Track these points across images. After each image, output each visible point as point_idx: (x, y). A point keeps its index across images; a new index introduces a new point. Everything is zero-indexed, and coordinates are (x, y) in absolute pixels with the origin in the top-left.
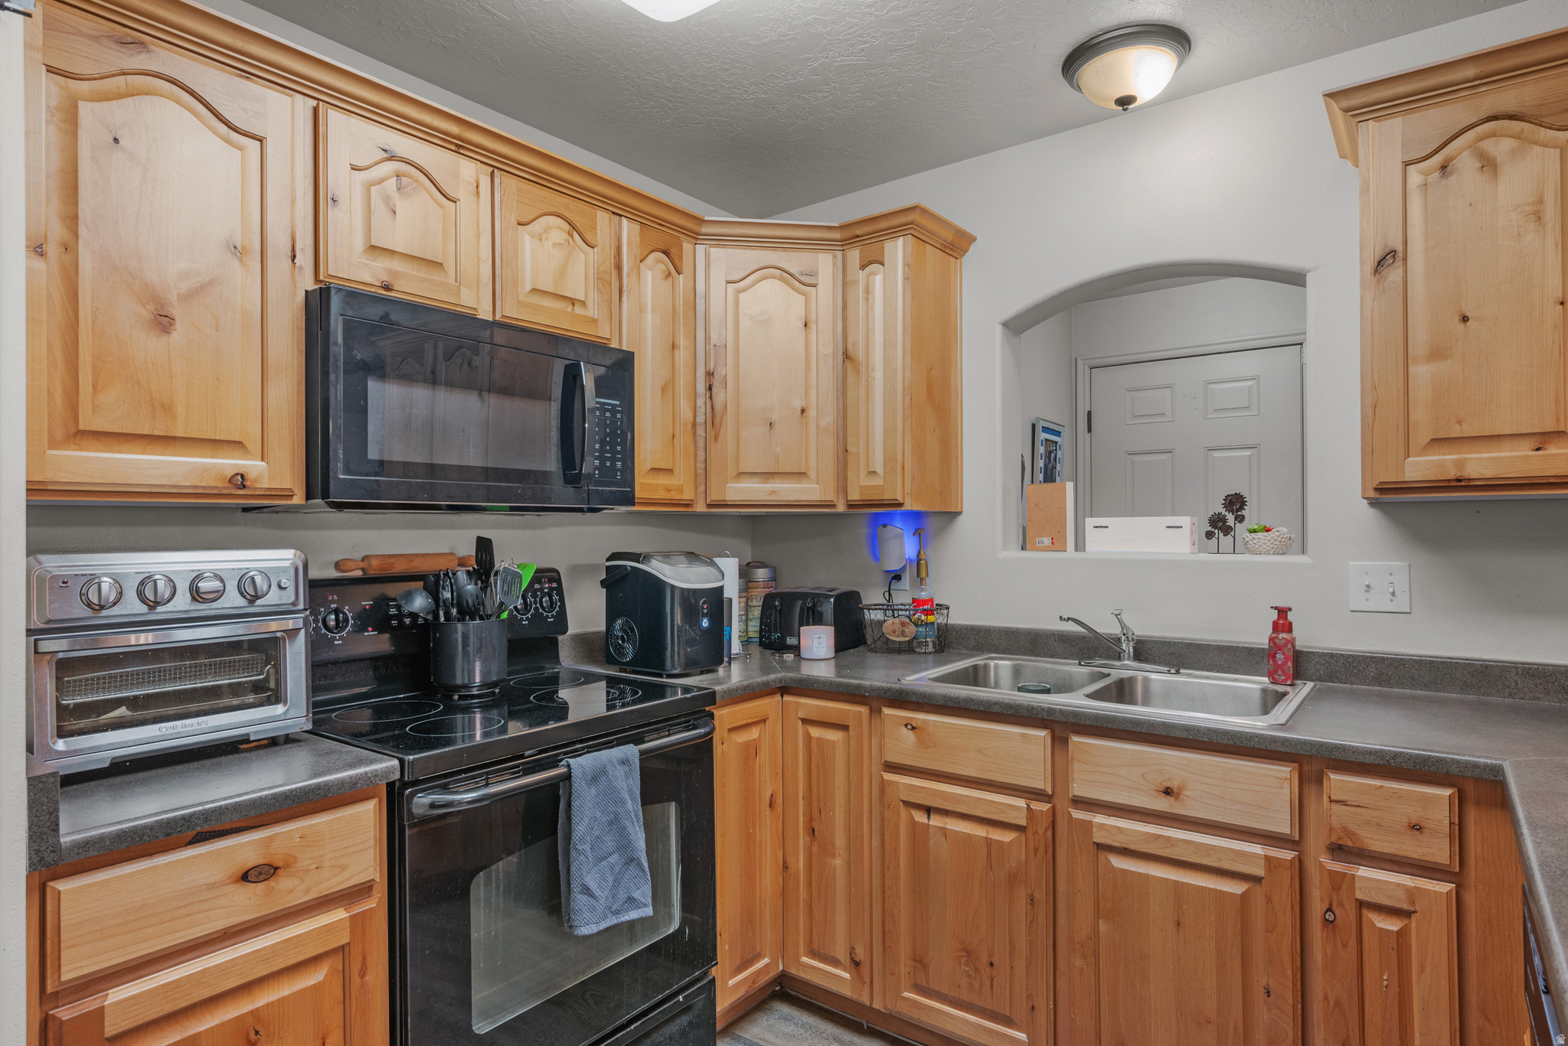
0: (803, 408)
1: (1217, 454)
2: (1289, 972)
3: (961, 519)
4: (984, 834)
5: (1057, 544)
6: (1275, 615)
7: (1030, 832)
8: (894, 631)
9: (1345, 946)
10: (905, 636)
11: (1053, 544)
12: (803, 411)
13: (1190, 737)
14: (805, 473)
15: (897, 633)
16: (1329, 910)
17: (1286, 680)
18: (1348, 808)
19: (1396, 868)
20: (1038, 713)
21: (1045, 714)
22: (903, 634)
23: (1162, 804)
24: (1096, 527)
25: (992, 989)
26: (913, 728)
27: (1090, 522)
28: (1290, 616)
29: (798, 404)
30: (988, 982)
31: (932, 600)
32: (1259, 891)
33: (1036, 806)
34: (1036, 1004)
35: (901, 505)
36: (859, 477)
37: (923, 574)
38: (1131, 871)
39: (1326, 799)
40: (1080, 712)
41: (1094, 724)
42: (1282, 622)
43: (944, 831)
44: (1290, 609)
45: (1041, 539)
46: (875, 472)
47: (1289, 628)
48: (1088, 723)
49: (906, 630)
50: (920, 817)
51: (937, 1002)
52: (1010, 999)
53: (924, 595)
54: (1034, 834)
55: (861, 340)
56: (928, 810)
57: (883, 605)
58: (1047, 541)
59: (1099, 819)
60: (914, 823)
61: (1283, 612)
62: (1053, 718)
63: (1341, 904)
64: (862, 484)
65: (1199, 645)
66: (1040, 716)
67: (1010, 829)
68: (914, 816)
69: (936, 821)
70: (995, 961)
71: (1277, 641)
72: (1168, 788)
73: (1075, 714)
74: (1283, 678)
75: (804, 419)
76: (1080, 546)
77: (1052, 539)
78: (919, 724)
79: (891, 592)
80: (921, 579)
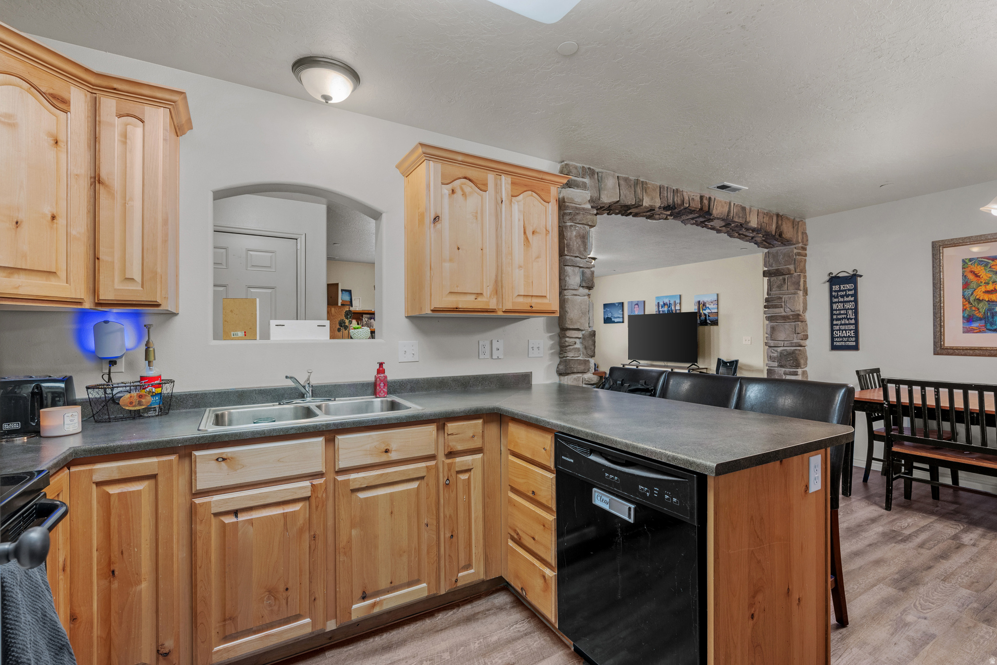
0: (53, 214)
1: (253, 290)
2: (435, 512)
3: (177, 318)
4: (282, 511)
5: (249, 334)
6: (378, 366)
7: (313, 500)
8: (131, 403)
9: (452, 491)
10: (141, 405)
11: (245, 335)
12: (53, 218)
13: (399, 422)
14: (55, 273)
15: (134, 404)
16: (448, 479)
17: (385, 395)
18: (454, 436)
19: (465, 454)
20: (320, 428)
21: (324, 427)
22: (140, 404)
23: (384, 458)
24: (277, 325)
25: (287, 604)
26: (224, 459)
27: (273, 323)
28: (384, 366)
29: (47, 210)
30: (284, 602)
31: (160, 377)
32: (424, 482)
33: (317, 482)
34: (317, 596)
35: (158, 305)
36: (113, 281)
37: (152, 358)
38: (370, 497)
39: (446, 435)
40: (344, 422)
41: (353, 426)
42: (381, 370)
43: (251, 522)
44: (384, 363)
45: (236, 333)
46: (133, 279)
47: (383, 372)
48: (349, 427)
49: (143, 400)
50: (229, 520)
51: (243, 638)
52: (300, 603)
53: (152, 373)
54: (316, 499)
55: (116, 172)
56: (236, 513)
57: (103, 385)
58: (240, 334)
59: (353, 476)
60: (224, 525)
61: (381, 364)
62: (329, 429)
63: (451, 475)
64: (116, 287)
65: (340, 385)
66: (321, 429)
67: (298, 501)
68: (224, 521)
69: (242, 517)
70: (289, 586)
71: (380, 378)
72: (387, 449)
73: (342, 424)
74: (383, 394)
75: (55, 225)
76: (266, 336)
77: (245, 332)
78: (229, 455)
79: (112, 375)
80: (149, 362)
